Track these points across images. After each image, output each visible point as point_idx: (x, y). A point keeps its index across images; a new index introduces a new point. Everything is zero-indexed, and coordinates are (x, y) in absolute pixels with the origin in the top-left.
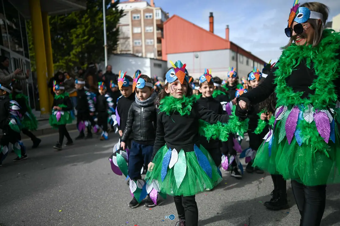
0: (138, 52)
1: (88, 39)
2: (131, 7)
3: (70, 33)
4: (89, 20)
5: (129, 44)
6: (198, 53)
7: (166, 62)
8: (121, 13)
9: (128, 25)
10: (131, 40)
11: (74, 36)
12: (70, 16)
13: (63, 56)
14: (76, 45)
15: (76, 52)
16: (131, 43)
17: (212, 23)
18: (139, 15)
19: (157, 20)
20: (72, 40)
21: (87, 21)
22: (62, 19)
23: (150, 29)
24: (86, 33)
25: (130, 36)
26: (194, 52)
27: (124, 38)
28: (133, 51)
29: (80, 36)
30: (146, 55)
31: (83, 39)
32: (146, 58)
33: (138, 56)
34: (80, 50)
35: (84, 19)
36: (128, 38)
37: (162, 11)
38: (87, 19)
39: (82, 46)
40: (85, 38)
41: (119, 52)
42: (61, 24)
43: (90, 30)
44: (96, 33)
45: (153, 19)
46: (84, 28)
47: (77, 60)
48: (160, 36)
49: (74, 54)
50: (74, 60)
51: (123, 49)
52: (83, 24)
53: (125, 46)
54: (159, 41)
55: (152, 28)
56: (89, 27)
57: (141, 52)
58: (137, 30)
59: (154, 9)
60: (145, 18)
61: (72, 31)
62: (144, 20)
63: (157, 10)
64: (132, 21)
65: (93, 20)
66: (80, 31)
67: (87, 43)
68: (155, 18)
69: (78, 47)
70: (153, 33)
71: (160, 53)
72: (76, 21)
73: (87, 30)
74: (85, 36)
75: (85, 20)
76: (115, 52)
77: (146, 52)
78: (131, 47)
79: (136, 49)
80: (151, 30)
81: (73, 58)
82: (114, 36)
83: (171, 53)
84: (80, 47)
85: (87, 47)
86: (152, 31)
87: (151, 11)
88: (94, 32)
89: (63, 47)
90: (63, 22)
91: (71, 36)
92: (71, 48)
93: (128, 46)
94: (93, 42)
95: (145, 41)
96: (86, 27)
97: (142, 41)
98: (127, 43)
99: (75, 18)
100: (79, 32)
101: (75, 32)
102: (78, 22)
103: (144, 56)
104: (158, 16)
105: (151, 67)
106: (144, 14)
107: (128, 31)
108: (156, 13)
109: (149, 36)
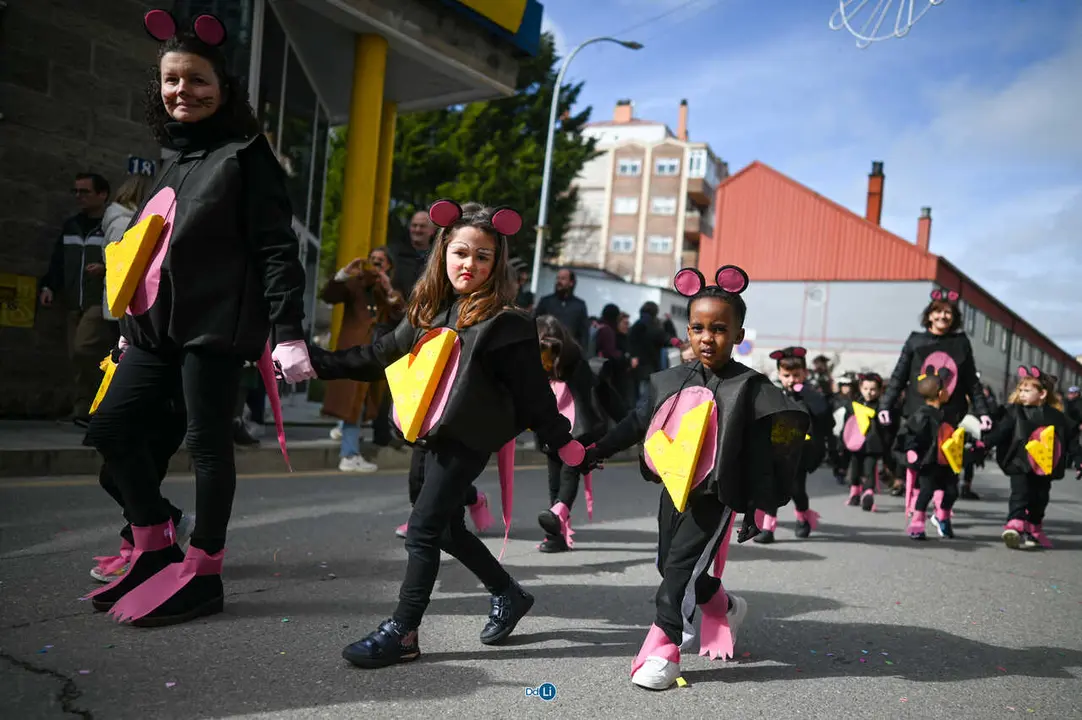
2: (616, 138)
3: (434, 192)
4: (493, 161)
5: (595, 244)
6: (823, 287)
8: (590, 151)
9: (602, 189)
10: (603, 233)
12: (443, 145)
17: (876, 197)
18: (638, 163)
19: (691, 181)
21: (487, 164)
22: (418, 155)
23: (665, 205)
25: (604, 221)
26: (806, 281)
27: (582, 227)
28: (608, 263)
30: (643, 282)
32: (646, 286)
35: (480, 156)
36: (594, 228)
37: (710, 155)
38: (489, 156)
42: (414, 167)
43: (493, 190)
45: (679, 176)
46: (476, 183)
51: (578, 258)
52: (471, 169)
53: (583, 251)
54: (692, 242)
55: (672, 203)
56: (492, 180)
57: (631, 269)
58: (627, 206)
59: (687, 147)
60: (656, 172)
61: (441, 187)
62: (652, 176)
63: (697, 151)
64: (615, 177)
65: (506, 162)
68: (686, 174)
70: (675, 218)
72: (457, 160)
73: (482, 190)
75: (483, 161)
76: (553, 261)
77: (643, 273)
78: (603, 252)
79: (614, 258)
80: (669, 209)
82: (564, 207)
86: (672, 212)
87: (678, 153)
88: (504, 196)
90: (419, 162)
93: (594, 249)
95: (646, 240)
96: (484, 179)
97: (636, 240)
98: (589, 240)
99: (454, 151)
102: (463, 163)
103: (638, 281)
104: (696, 168)
106: (653, 160)
107: (600, 205)
108: (692, 160)
109: (660, 225)
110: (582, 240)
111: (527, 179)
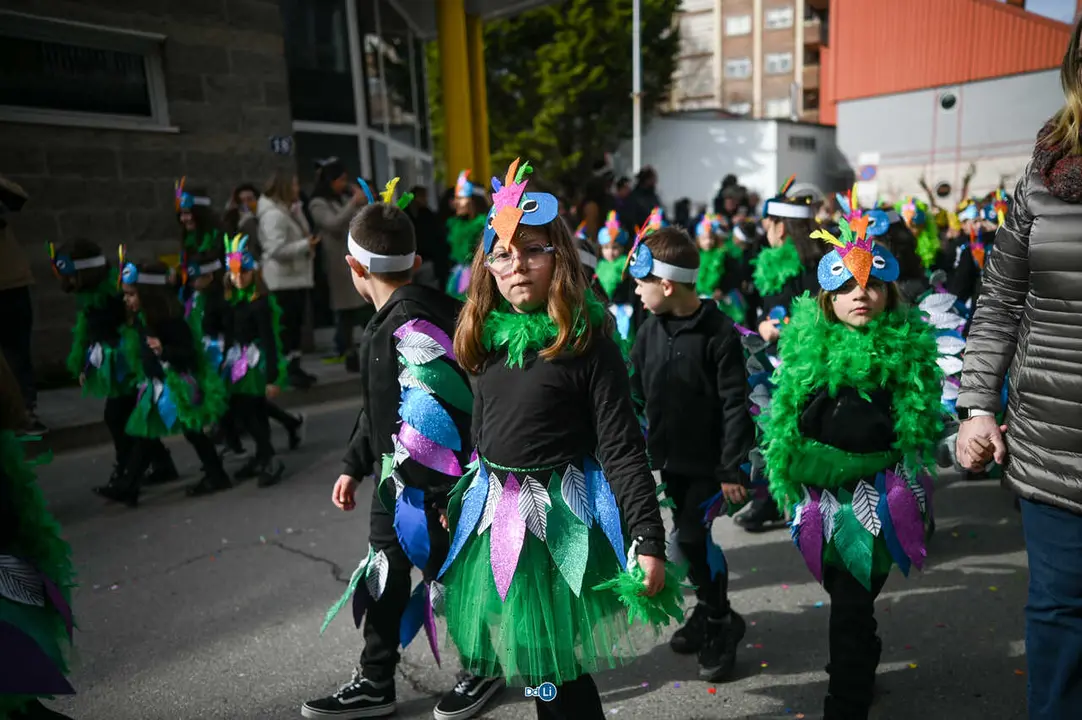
0: (737, 99)
1: (586, 72)
3: (534, 58)
5: (709, 76)
6: (954, 92)
7: (832, 128)
9: (709, 11)
10: (715, 62)
11: (547, 66)
13: (514, 129)
14: (549, 95)
15: (550, 116)
16: (717, 74)
20: (539, 81)
21: (583, 18)
23: (780, 17)
24: (580, 55)
26: (935, 87)
27: (692, 58)
28: (723, 100)
29: (563, 66)
30: (764, 110)
31: (569, 74)
32: (765, 119)
33: (736, 117)
34: (562, 109)
35: (573, 12)
36: (706, 55)
38: (583, 9)
39: (568, 96)
40: (578, 70)
41: (676, 106)
42: (512, 33)
43: (594, 44)
44: (608, 52)
46: (574, 40)
47: (553, 141)
48: (814, 38)
49: (544, 124)
50: (544, 140)
51: (691, 93)
52: (570, 27)
53: (696, 85)
54: (813, 54)
55: (787, 13)
56: (591, 34)
57: (748, 98)
58: (738, 26)
61: (541, 51)
65: (602, 12)
66: (561, 49)
67: (583, 86)
69: (555, 100)
70: (793, 30)
71: (812, 98)
72: (550, 19)
73: (582, 45)
74: (575, 64)
75: (578, 15)
76: (664, 107)
77: (765, 97)
78: (717, 83)
79: (730, 89)
80: (784, 20)
81: (541, 134)
82: (663, 53)
83: (850, 99)
84: (562, 99)
85: (583, 98)
86: (789, 24)
88: (603, 49)
89: (514, 101)
90: (516, 28)
91: (538, 68)
92: (536, 103)
93: (707, 82)
94: (599, 80)
95: (763, 61)
96: (581, 35)
97: (752, 63)
98: (703, 72)
99: (549, 10)
100: (559, 52)
101: (547, 56)
102: (558, 22)
103: (757, 114)
105: (779, 152)
107: (711, 29)
109: (776, 40)
110: (692, 76)
111: (624, 27)
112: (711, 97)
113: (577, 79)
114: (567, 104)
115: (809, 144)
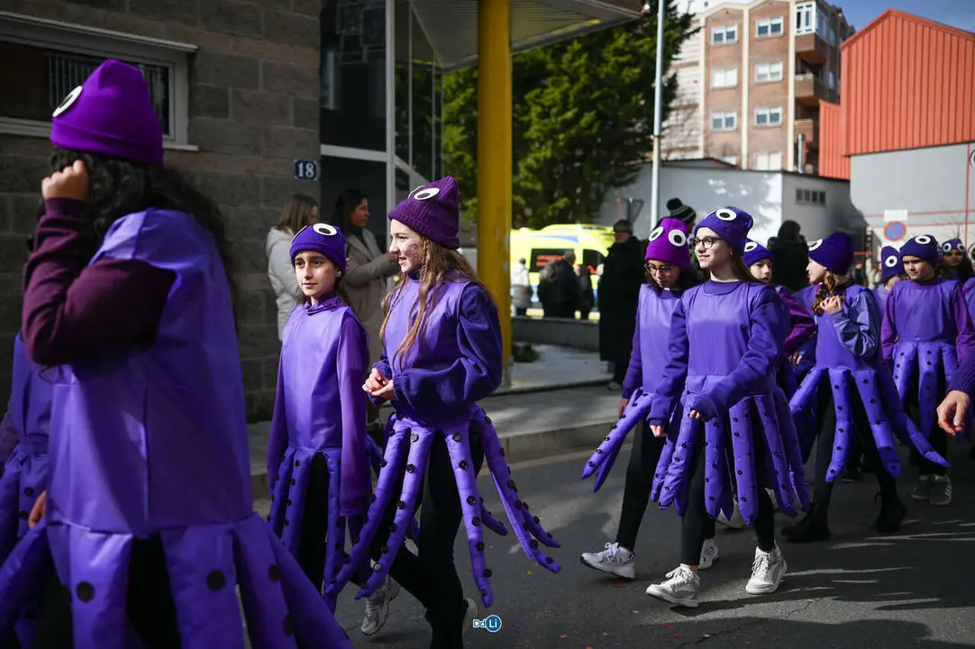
0: (726, 150)
1: (578, 117)
2: (706, 4)
4: (582, 60)
5: (694, 127)
7: (847, 182)
9: (696, 64)
10: (701, 111)
11: (536, 110)
14: (538, 139)
15: (537, 160)
18: (735, 28)
20: (527, 126)
21: (576, 64)
23: (770, 71)
24: (572, 99)
25: (701, 100)
26: (969, 143)
27: (681, 108)
28: (707, 152)
29: (554, 110)
30: (751, 162)
31: (560, 119)
33: (730, 167)
34: (548, 154)
35: (568, 56)
36: (694, 106)
37: (821, 6)
38: (577, 54)
39: (556, 141)
40: (569, 115)
43: (586, 90)
44: (598, 99)
45: (786, 34)
46: (566, 85)
47: (539, 187)
48: (809, 92)
49: (529, 168)
50: (529, 185)
51: (674, 145)
52: (566, 73)
53: (683, 135)
54: (807, 109)
55: (779, 67)
56: (584, 78)
57: (737, 153)
58: (725, 78)
59: (792, 2)
60: (757, 35)
62: (752, 40)
63: (804, 4)
64: (708, 48)
65: (596, 58)
66: (552, 94)
67: (573, 131)
68: (793, 31)
69: (542, 144)
70: (783, 82)
72: (542, 64)
73: (575, 89)
74: (565, 109)
75: (573, 60)
77: (753, 150)
78: (702, 135)
79: (719, 140)
80: (773, 74)
81: (526, 179)
83: (865, 153)
84: (550, 143)
85: (572, 144)
86: (780, 77)
87: (782, 9)
88: (596, 94)
91: (527, 112)
93: (693, 133)
94: (590, 126)
95: (750, 114)
96: (573, 81)
97: (740, 115)
98: (687, 124)
99: (541, 56)
100: (549, 97)
101: (537, 99)
102: (550, 66)
103: (744, 166)
104: (805, 24)
105: (784, 206)
106: (751, 23)
107: (695, 81)
108: (799, 14)
109: (765, 93)
110: (678, 126)
111: (619, 73)
112: (695, 148)
113: (567, 125)
114: (554, 148)
115: (818, 198)
